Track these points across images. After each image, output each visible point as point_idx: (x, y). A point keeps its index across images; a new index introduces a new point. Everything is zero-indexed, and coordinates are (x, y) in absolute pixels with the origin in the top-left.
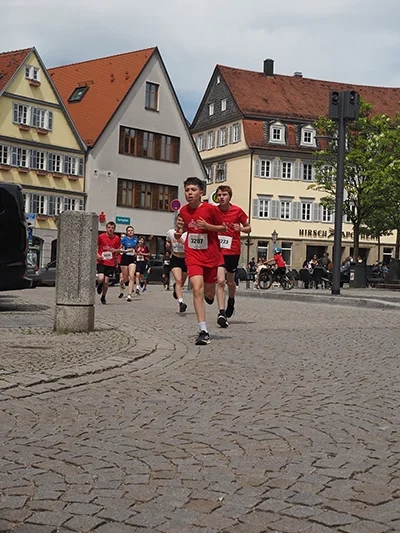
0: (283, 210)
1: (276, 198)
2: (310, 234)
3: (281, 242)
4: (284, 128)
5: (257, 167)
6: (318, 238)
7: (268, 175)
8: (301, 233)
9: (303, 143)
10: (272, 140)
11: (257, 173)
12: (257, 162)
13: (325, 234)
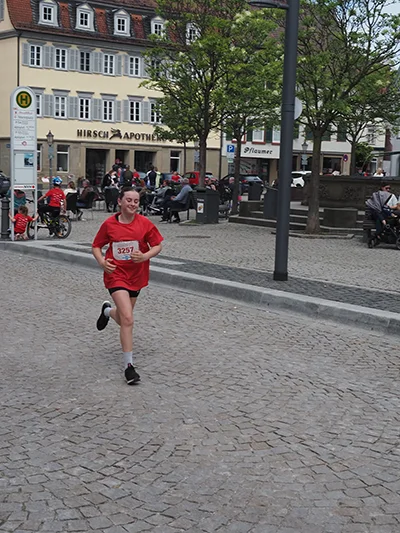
0: (57, 106)
1: (48, 92)
2: (89, 135)
3: (56, 144)
4: (56, 7)
5: (25, 53)
6: (98, 140)
7: (38, 63)
8: (79, 133)
9: (79, 26)
10: (42, 21)
11: (25, 61)
12: (25, 46)
13: (106, 135)
